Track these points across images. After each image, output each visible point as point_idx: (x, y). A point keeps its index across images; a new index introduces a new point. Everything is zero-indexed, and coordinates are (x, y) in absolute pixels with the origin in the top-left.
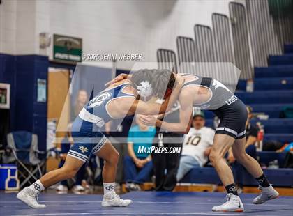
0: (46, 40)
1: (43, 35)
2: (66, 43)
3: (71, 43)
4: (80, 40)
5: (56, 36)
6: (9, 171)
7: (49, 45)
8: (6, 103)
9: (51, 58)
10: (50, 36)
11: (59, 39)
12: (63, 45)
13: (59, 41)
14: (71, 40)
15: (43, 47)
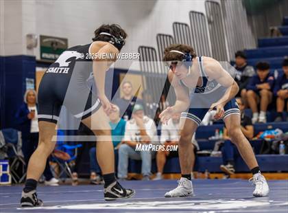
0: (33, 41)
1: (30, 36)
2: (52, 43)
3: (57, 43)
4: (66, 40)
5: (42, 37)
6: (1, 167)
7: (36, 46)
9: (38, 58)
10: (37, 37)
11: (45, 40)
12: (49, 45)
13: (46, 42)
14: (57, 40)
15: (30, 47)
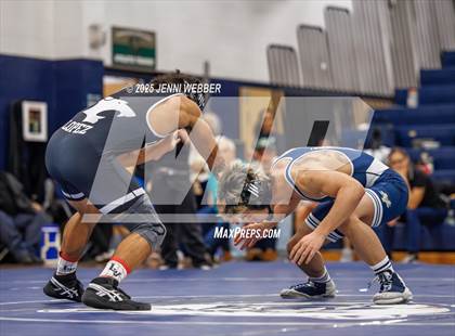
0: (99, 36)
1: (94, 28)
2: (131, 39)
3: (138, 39)
4: (152, 34)
5: (115, 30)
6: (47, 237)
7: (104, 42)
8: (39, 131)
9: (108, 62)
10: (106, 29)
11: (120, 34)
12: (125, 42)
13: (122, 37)
14: (139, 35)
15: (95, 45)
